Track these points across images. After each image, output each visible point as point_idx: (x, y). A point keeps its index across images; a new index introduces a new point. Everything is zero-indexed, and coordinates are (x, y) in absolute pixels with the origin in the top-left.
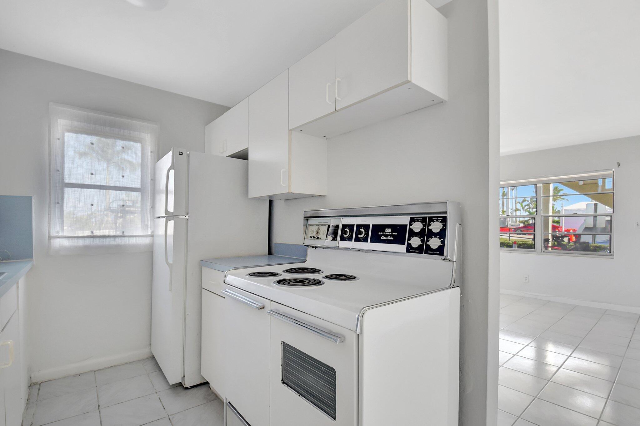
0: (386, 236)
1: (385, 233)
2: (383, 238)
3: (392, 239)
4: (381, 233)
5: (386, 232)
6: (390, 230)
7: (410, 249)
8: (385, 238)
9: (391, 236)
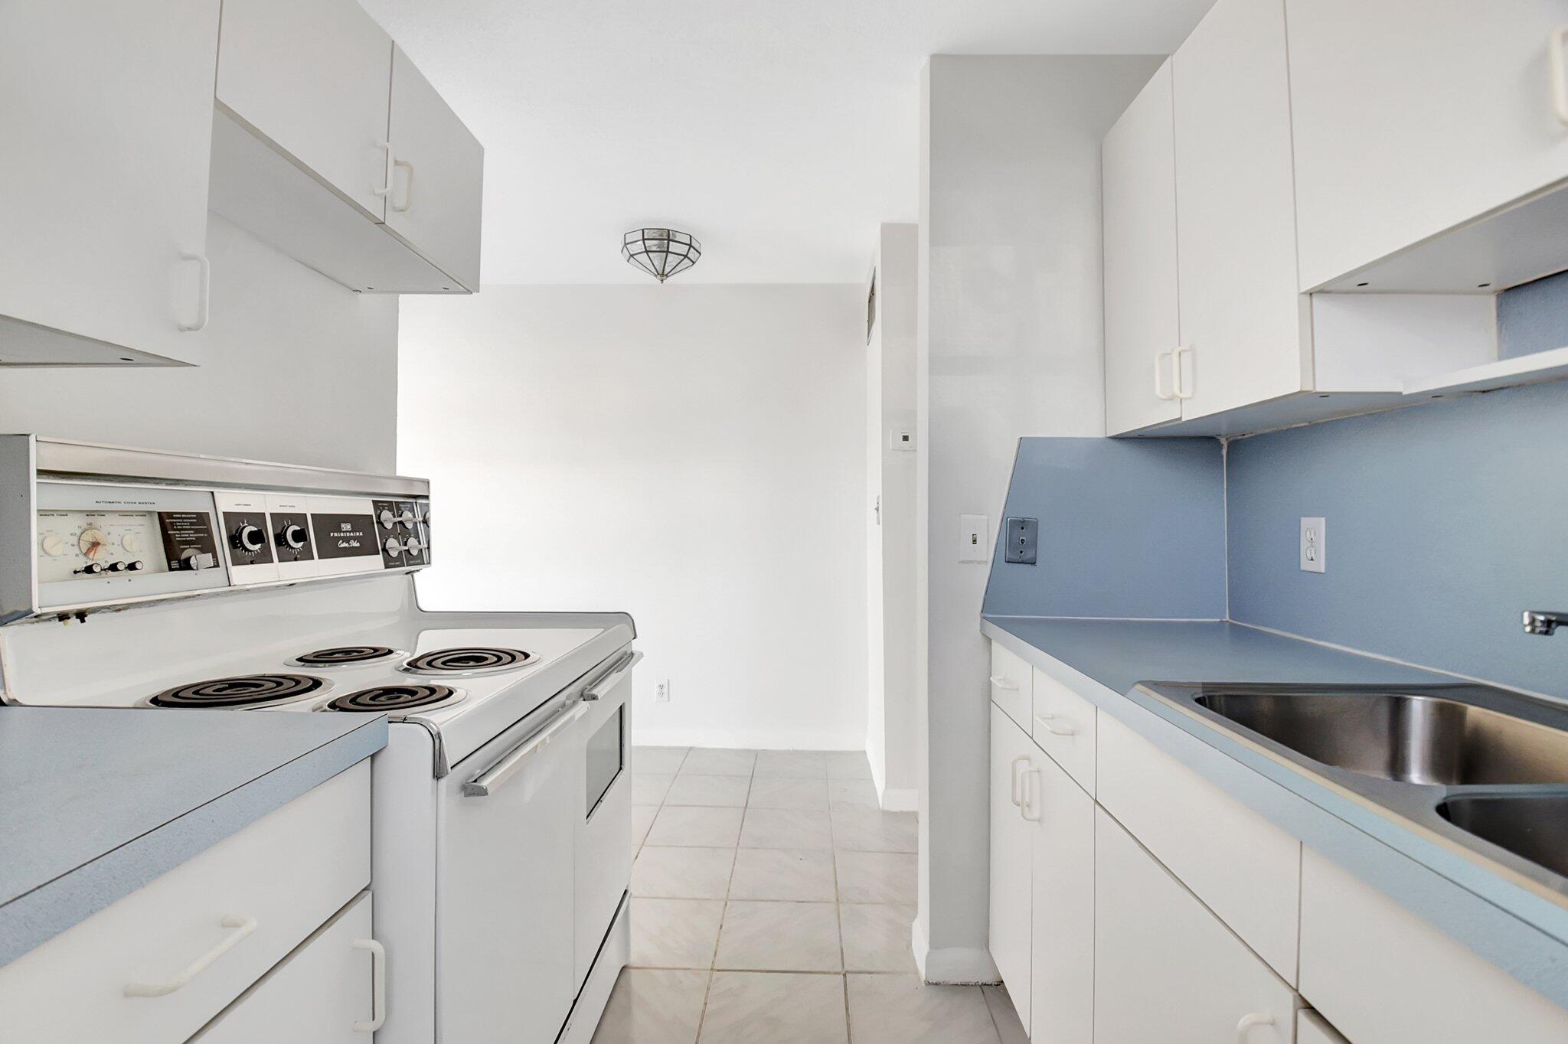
0: (347, 540)
1: (342, 534)
2: (342, 546)
3: (358, 545)
4: (336, 535)
5: (344, 532)
6: (348, 527)
7: (389, 562)
8: (345, 545)
9: (355, 539)
